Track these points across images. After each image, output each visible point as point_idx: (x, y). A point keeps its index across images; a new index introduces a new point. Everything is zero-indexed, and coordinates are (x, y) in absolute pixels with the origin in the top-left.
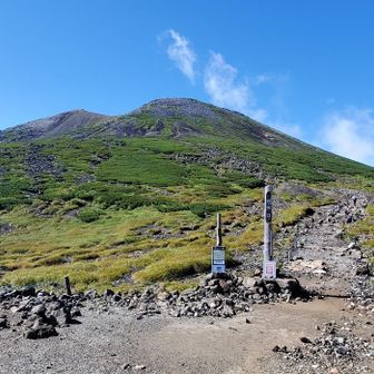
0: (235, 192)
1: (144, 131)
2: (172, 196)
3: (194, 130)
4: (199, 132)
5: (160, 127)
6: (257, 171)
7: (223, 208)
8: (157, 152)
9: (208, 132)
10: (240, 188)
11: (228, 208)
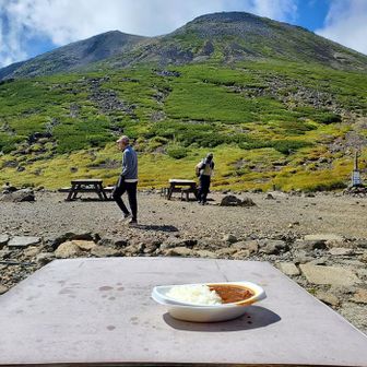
0: (311, 128)
1: (191, 56)
2: (250, 134)
3: (249, 52)
4: (254, 54)
5: (209, 50)
6: (330, 103)
7: (306, 145)
8: (218, 84)
9: (265, 55)
10: (315, 124)
11: (311, 145)
